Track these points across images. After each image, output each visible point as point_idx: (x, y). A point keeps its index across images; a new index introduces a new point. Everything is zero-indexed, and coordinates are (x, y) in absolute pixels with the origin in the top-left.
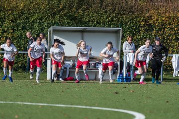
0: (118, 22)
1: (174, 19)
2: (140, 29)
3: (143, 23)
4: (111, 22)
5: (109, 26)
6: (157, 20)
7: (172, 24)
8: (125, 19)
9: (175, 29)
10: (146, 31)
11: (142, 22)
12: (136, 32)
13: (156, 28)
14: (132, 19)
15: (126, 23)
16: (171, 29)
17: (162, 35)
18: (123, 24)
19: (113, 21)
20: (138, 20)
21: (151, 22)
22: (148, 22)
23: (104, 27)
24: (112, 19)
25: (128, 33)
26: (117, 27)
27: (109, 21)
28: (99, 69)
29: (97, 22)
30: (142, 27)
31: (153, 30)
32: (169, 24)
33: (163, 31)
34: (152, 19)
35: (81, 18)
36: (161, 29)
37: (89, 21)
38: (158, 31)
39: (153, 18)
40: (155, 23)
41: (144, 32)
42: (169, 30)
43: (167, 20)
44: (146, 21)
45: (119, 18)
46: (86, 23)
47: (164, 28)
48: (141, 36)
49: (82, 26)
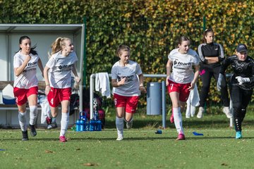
0: (81, 13)
1: (186, 6)
2: (124, 25)
3: (128, 15)
4: (68, 13)
5: (65, 21)
6: (155, 8)
7: (184, 17)
8: (93, 7)
9: (190, 24)
10: (135, 29)
11: (126, 12)
12: (116, 32)
13: (153, 24)
14: (108, 8)
15: (96, 15)
16: (181, 24)
17: (165, 36)
18: (90, 18)
19: (72, 12)
20: (120, 8)
21: (143, 12)
22: (138, 13)
23: (54, 23)
24: (70, 8)
25: (100, 34)
26: (78, 23)
27: (64, 11)
28: (41, 105)
29: (41, 14)
30: (126, 22)
31: (148, 27)
32: (178, 16)
33: (167, 30)
34: (145, 7)
35: (11, 7)
36: (163, 25)
37: (26, 13)
38: (156, 30)
39: (147, 4)
40: (150, 15)
41: (131, 32)
42: (178, 27)
43: (173, 9)
44: (134, 12)
45: (83, 7)
46: (20, 16)
47: (169, 24)
48: (126, 40)
49: (12, 23)
